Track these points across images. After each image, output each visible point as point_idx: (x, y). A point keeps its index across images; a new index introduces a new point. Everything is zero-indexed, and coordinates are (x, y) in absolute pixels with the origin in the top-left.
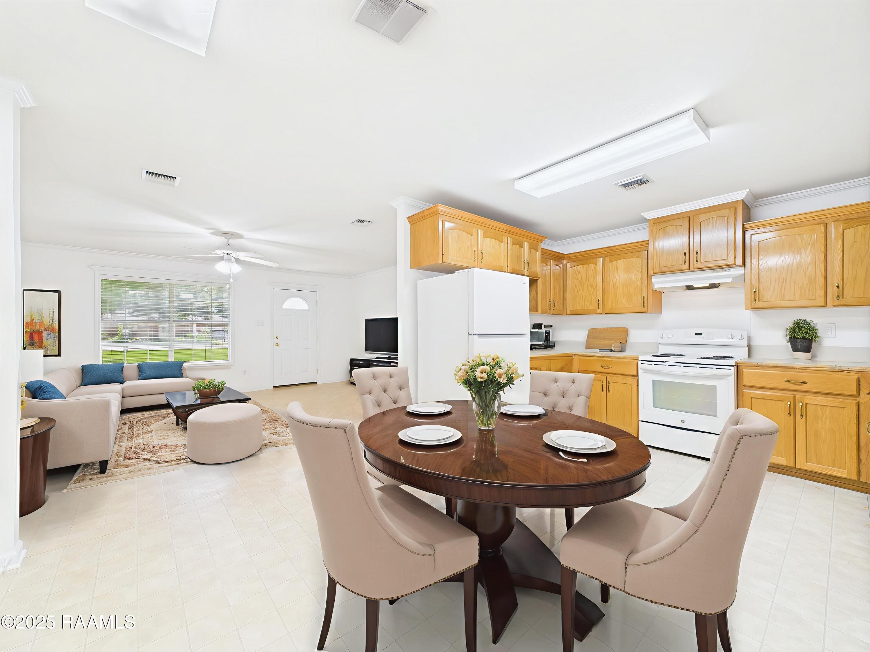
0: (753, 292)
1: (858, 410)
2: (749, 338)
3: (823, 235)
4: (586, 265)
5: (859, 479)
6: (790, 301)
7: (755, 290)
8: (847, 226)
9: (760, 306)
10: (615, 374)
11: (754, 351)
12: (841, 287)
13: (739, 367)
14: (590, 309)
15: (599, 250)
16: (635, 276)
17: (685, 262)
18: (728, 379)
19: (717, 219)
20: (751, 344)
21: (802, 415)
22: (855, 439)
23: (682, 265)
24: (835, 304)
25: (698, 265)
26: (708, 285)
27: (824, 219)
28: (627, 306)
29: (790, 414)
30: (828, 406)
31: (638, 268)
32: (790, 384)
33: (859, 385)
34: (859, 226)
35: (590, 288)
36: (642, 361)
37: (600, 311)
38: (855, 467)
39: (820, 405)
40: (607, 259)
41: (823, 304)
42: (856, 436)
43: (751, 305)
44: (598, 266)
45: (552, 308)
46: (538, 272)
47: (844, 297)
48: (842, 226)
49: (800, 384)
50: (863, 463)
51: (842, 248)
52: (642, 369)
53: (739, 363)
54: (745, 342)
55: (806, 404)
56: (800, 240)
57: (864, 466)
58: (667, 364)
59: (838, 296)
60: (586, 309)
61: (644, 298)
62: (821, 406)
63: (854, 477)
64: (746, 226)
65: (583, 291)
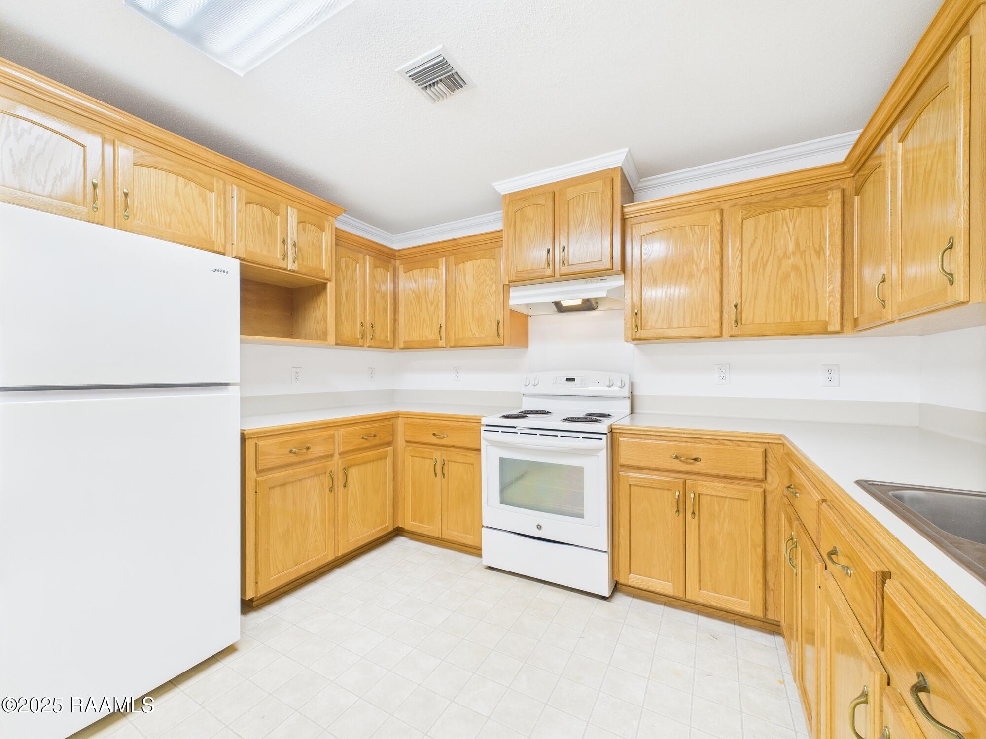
0: (634, 314)
1: (765, 503)
2: (632, 385)
3: (719, 227)
4: (425, 269)
5: (765, 616)
6: (679, 328)
7: (636, 311)
8: (747, 214)
9: (643, 336)
10: (453, 447)
11: (638, 404)
12: (739, 307)
13: (614, 434)
14: (430, 339)
15: (442, 245)
16: (488, 288)
17: (549, 264)
18: (598, 456)
19: (589, 195)
20: (635, 393)
21: (693, 513)
22: (760, 550)
23: (544, 268)
24: (732, 333)
25: (565, 270)
26: (579, 302)
27: (720, 203)
28: (477, 336)
29: (678, 511)
30: (726, 497)
31: (492, 274)
32: (679, 462)
33: (766, 462)
34: (760, 214)
35: (429, 305)
36: (487, 425)
37: (442, 343)
38: (761, 596)
39: (717, 496)
40: (452, 259)
41: (717, 333)
42: (762, 547)
43: (632, 334)
44: (440, 271)
45: (369, 337)
46: (324, 269)
47: (743, 322)
48: (741, 214)
49: (692, 461)
50: (770, 588)
51: (740, 248)
52: (486, 440)
53: (614, 429)
54: (626, 392)
55: (699, 494)
56: (691, 235)
57: (771, 593)
58: (519, 432)
59: (736, 321)
60: (424, 339)
61: (498, 323)
62: (718, 498)
63: (759, 614)
64: (626, 210)
65: (421, 311)
